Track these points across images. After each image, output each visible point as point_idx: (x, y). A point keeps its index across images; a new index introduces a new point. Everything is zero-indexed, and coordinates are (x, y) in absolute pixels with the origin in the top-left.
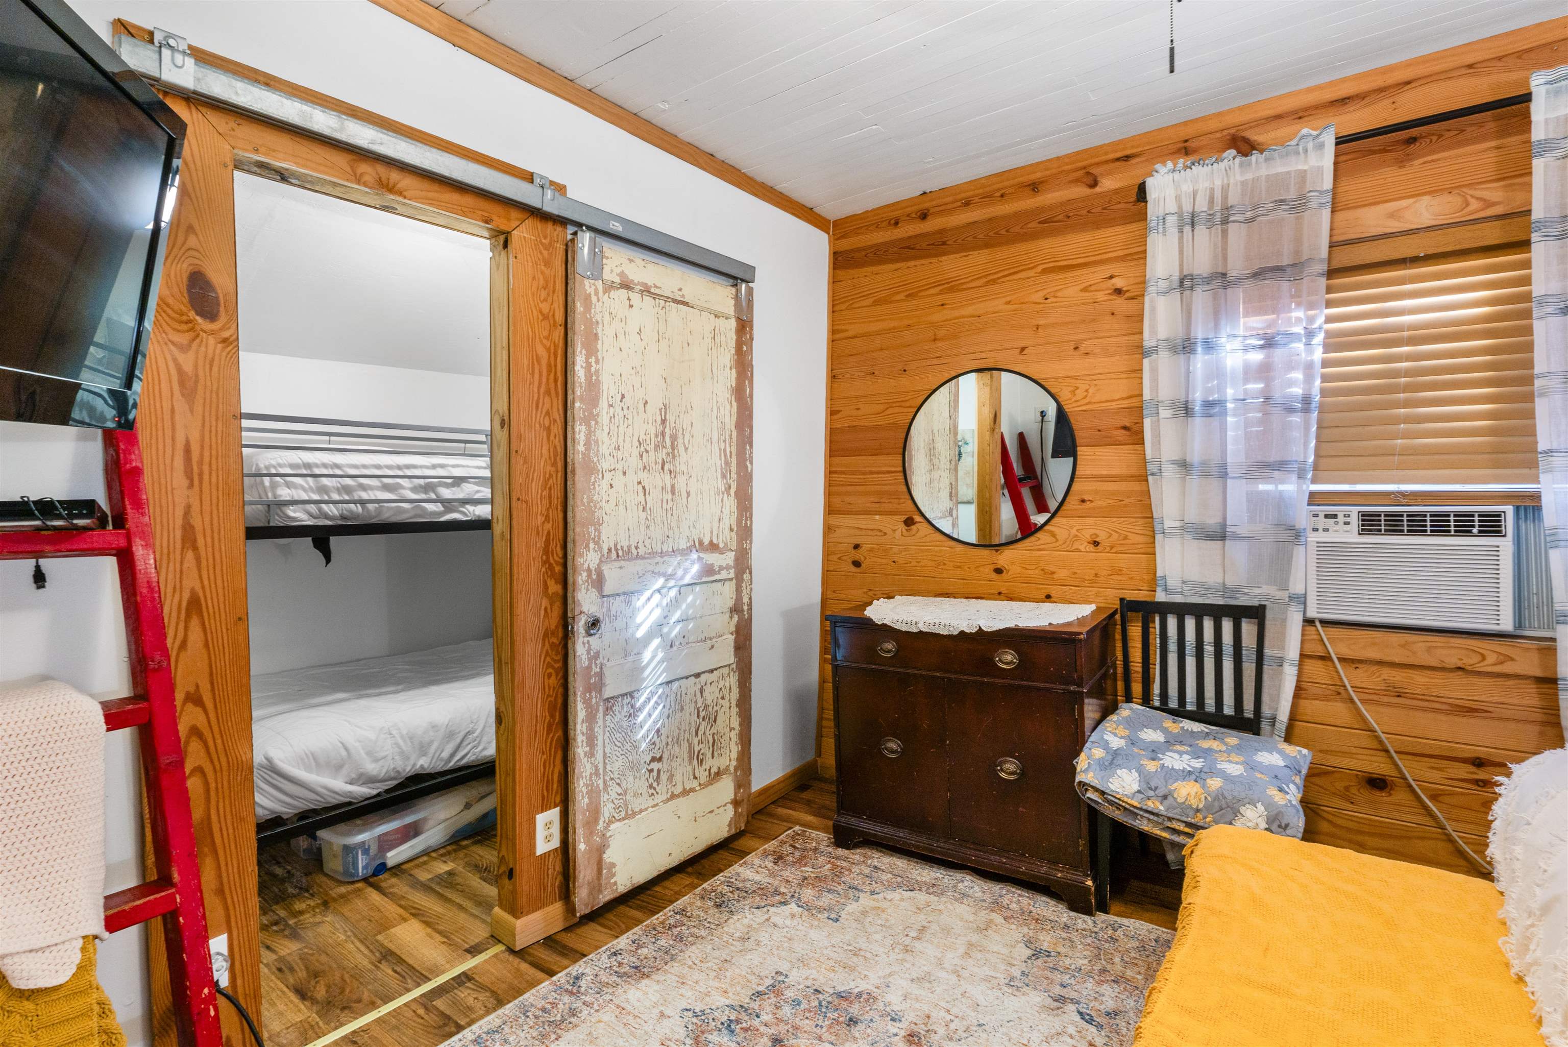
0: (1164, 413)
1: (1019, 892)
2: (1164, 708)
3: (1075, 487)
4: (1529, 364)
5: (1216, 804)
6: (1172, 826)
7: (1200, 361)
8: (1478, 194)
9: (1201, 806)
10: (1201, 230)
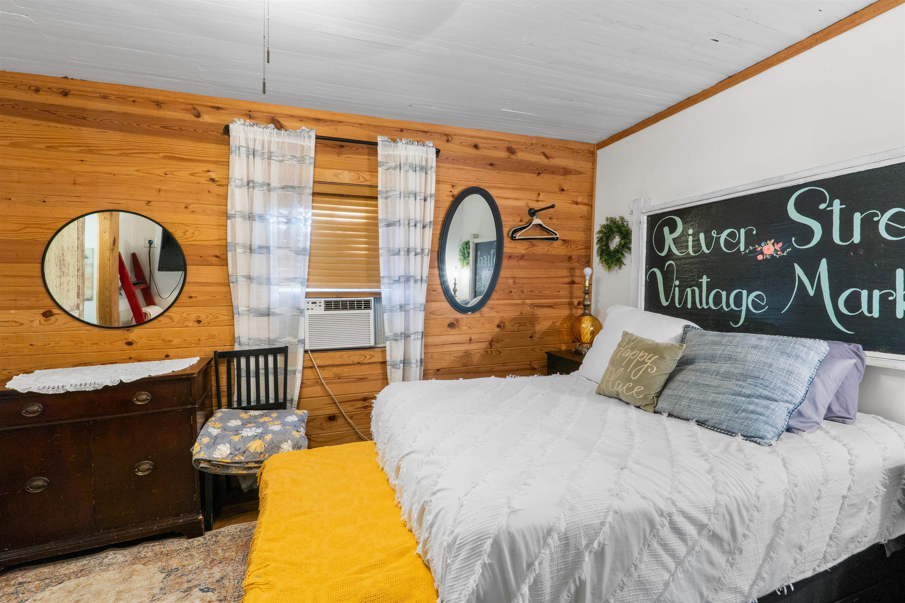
0: (239, 250)
1: (152, 544)
2: (240, 407)
3: (186, 289)
4: (377, 244)
5: (270, 447)
6: (248, 466)
7: (257, 225)
8: (363, 175)
9: (262, 450)
10: (258, 159)
